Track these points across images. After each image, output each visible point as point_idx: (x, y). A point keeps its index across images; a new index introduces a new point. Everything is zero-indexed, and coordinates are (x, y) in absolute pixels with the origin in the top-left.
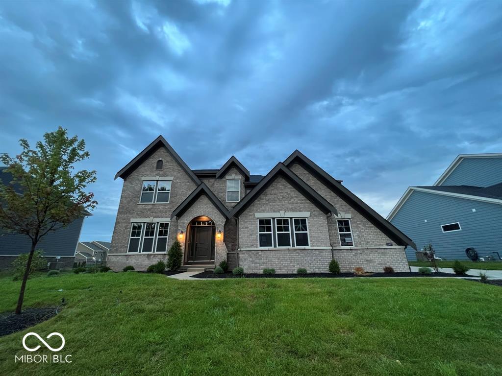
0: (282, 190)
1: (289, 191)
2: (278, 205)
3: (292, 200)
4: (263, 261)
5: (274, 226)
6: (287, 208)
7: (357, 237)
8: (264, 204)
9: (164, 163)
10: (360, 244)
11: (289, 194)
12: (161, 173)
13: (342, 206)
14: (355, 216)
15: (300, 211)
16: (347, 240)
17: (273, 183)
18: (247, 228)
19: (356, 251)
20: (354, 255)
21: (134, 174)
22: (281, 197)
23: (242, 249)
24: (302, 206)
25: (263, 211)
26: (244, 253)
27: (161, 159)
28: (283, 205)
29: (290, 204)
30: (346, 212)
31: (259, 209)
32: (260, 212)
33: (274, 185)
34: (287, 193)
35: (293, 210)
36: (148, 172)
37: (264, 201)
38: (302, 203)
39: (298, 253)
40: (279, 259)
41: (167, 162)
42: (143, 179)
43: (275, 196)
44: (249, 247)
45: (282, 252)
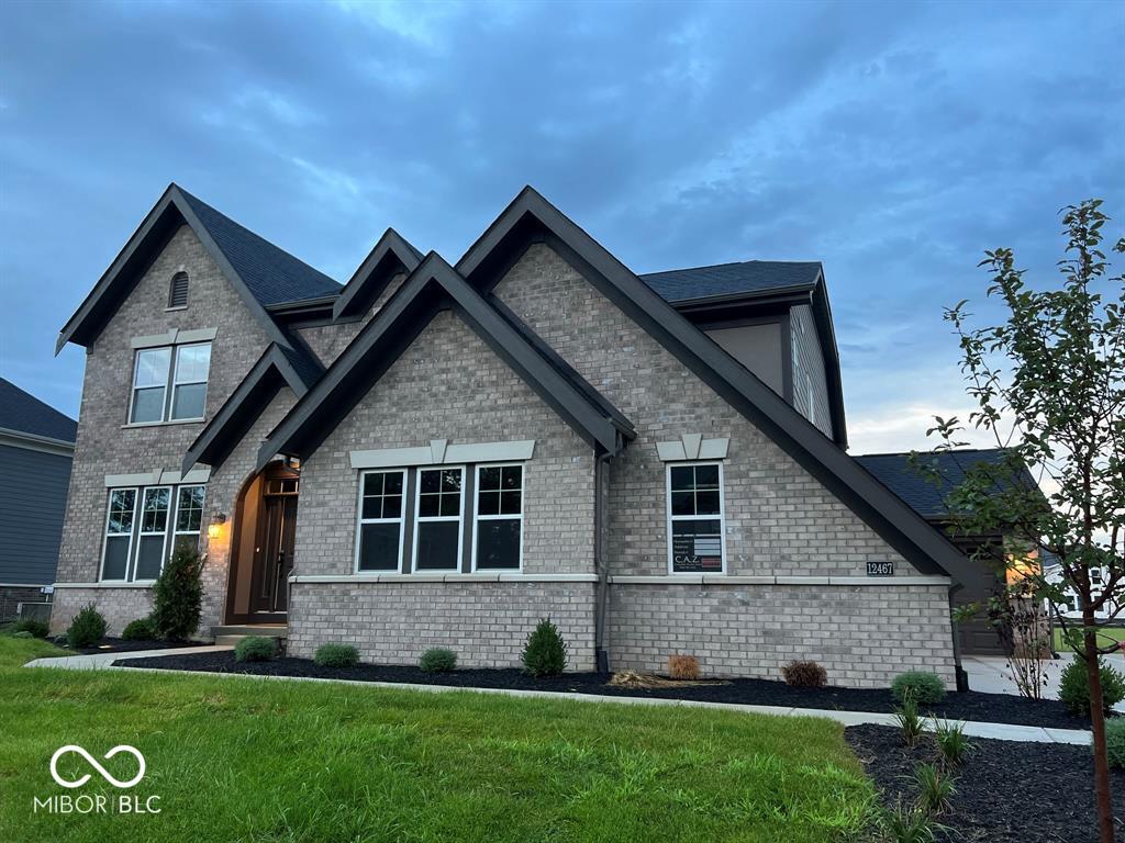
0: (448, 359)
1: (470, 363)
2: (430, 420)
3: (479, 397)
4: (359, 619)
5: (411, 494)
6: (459, 429)
7: (738, 537)
8: (384, 417)
9: (192, 283)
10: (749, 563)
11: (473, 374)
12: (184, 317)
13: (697, 405)
14: (746, 448)
15: (503, 438)
16: (702, 547)
17: (422, 336)
18: (322, 504)
19: (723, 594)
20: (715, 610)
21: (113, 329)
22: (443, 388)
23: (301, 579)
24: (510, 416)
25: (378, 444)
26: (307, 593)
27: (181, 269)
28: (445, 418)
29: (470, 411)
30: (707, 431)
31: (367, 436)
32: (367, 447)
33: (422, 344)
34: (465, 369)
35: (477, 435)
36: (148, 320)
37: (384, 407)
38: (512, 407)
39: (474, 594)
40: (410, 613)
41: (200, 275)
42: (136, 342)
43: (424, 384)
44: (322, 572)
45: (425, 591)
